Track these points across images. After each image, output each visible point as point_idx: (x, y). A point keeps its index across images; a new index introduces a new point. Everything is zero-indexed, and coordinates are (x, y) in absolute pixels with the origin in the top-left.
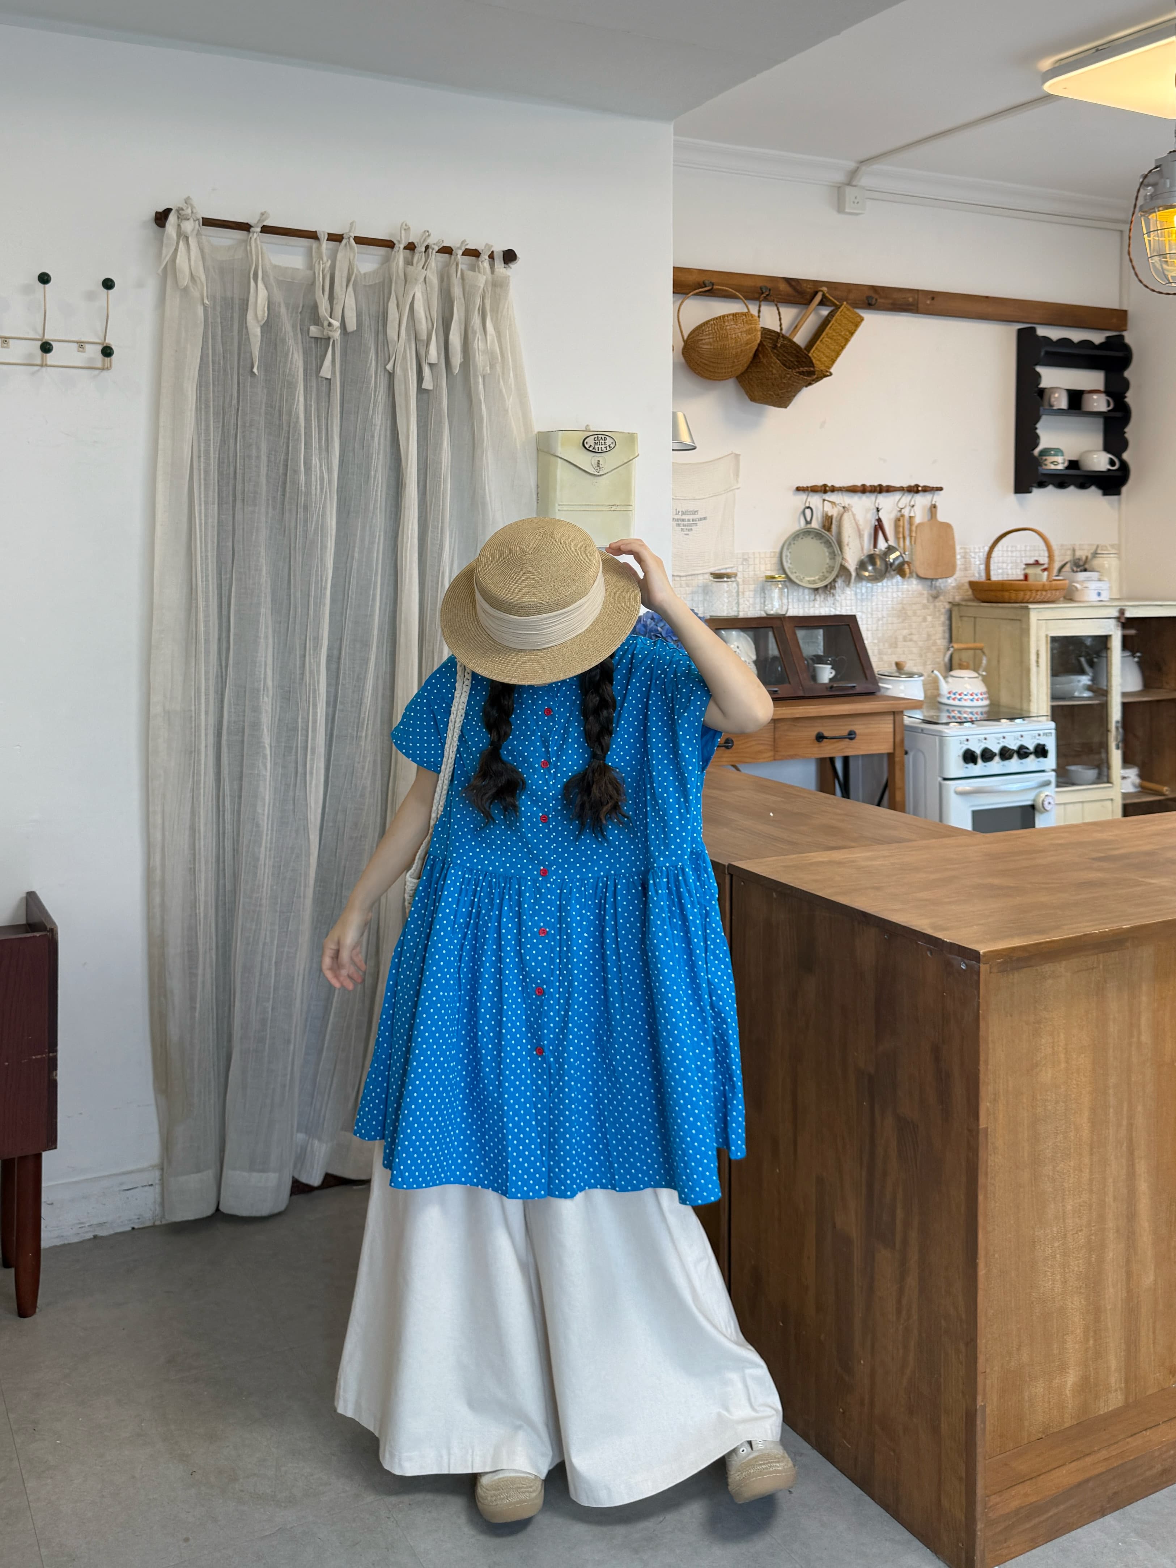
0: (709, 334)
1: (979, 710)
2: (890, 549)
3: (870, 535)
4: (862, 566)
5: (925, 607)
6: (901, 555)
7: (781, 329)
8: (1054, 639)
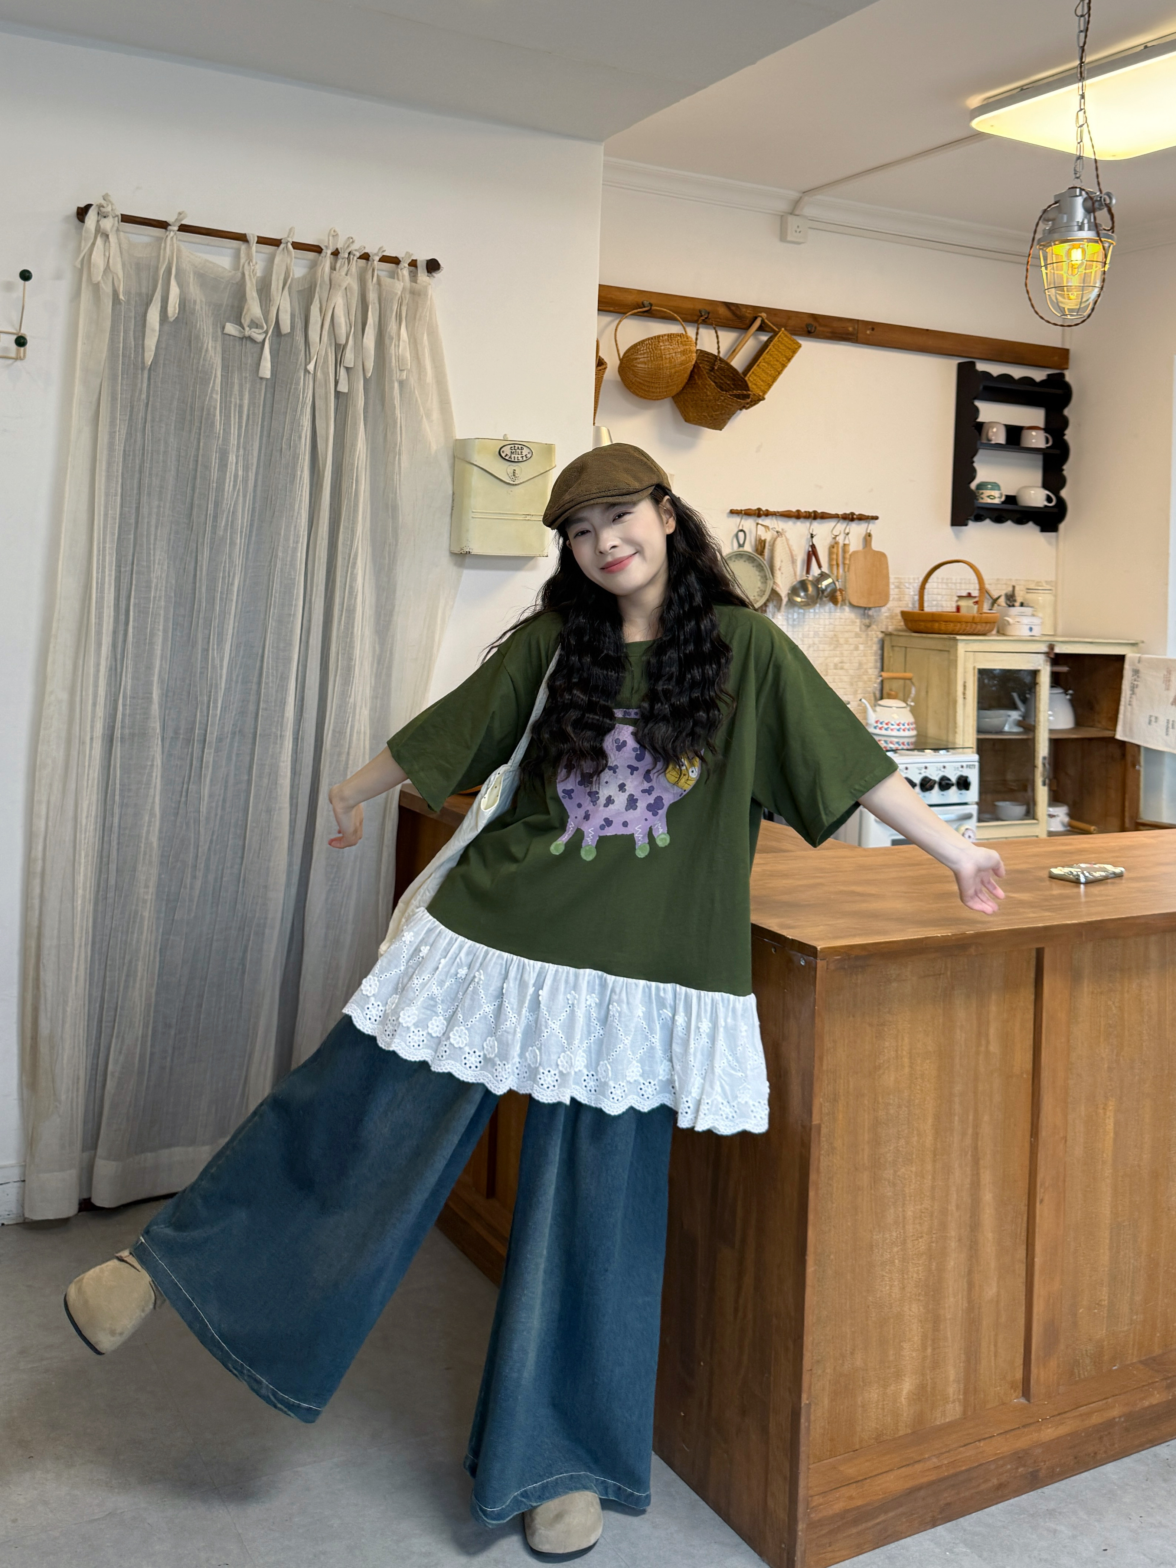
0: (644, 354)
1: (906, 740)
2: (823, 576)
3: (803, 561)
4: (794, 591)
5: (857, 635)
6: (834, 582)
7: (719, 352)
8: (983, 673)
